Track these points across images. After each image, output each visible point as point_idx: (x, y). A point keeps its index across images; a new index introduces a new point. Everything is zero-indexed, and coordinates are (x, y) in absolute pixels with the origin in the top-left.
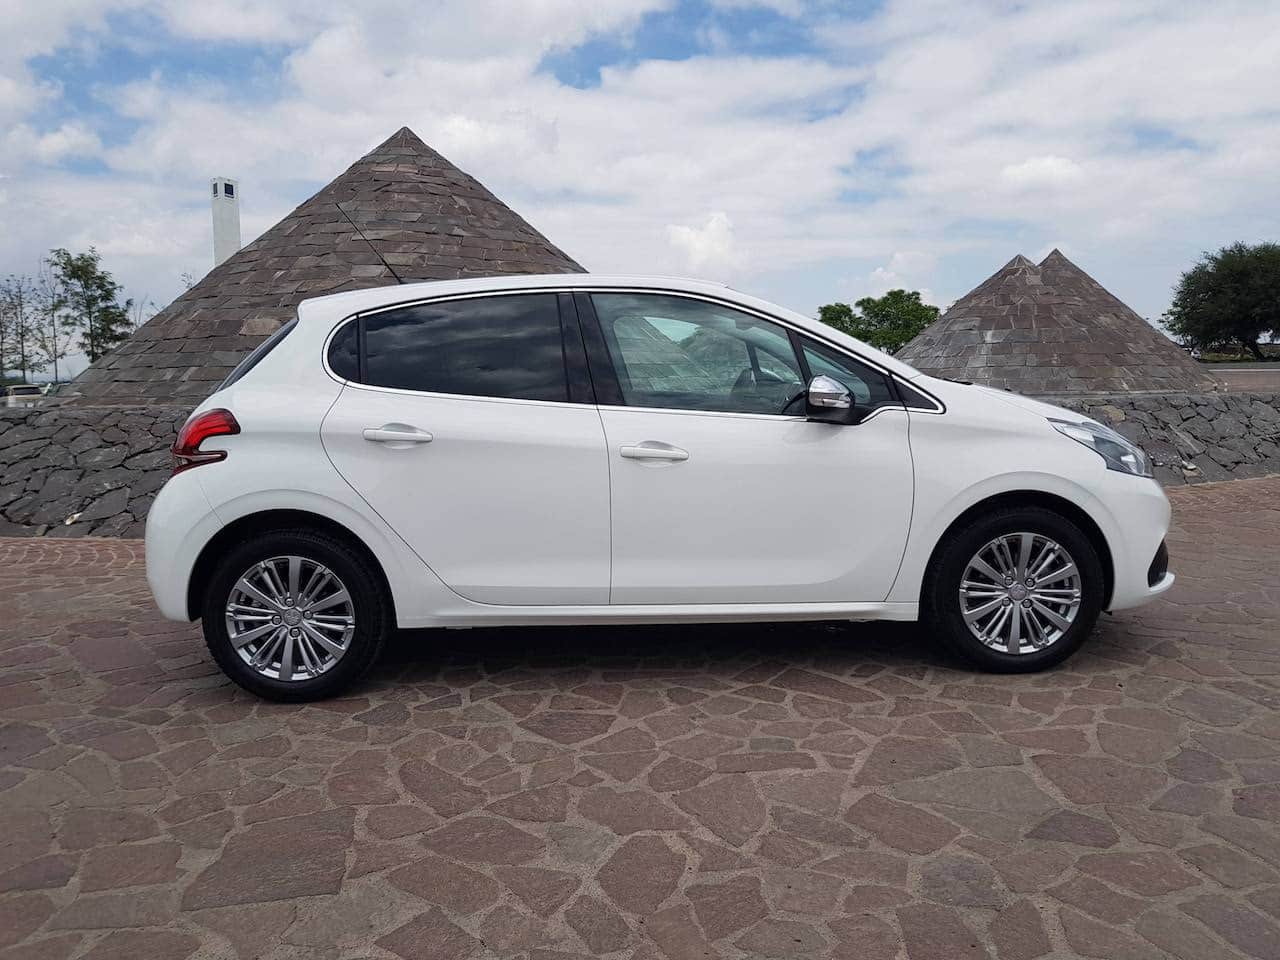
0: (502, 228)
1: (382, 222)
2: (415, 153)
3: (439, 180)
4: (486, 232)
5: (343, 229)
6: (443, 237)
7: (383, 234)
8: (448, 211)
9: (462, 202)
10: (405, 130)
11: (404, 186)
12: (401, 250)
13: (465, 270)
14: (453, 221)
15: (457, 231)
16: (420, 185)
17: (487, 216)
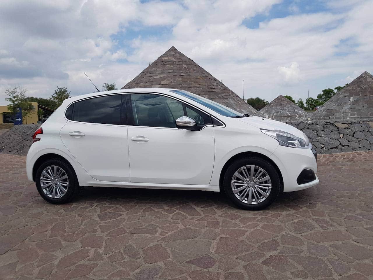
0: (195, 73)
1: (162, 73)
2: (174, 53)
3: (180, 60)
4: (190, 74)
5: (152, 75)
6: (178, 76)
7: (162, 76)
8: (181, 69)
9: (185, 66)
10: (173, 47)
11: (170, 63)
12: (166, 80)
13: (182, 85)
14: (181, 72)
15: (182, 74)
16: (174, 62)
17: (192, 69)
